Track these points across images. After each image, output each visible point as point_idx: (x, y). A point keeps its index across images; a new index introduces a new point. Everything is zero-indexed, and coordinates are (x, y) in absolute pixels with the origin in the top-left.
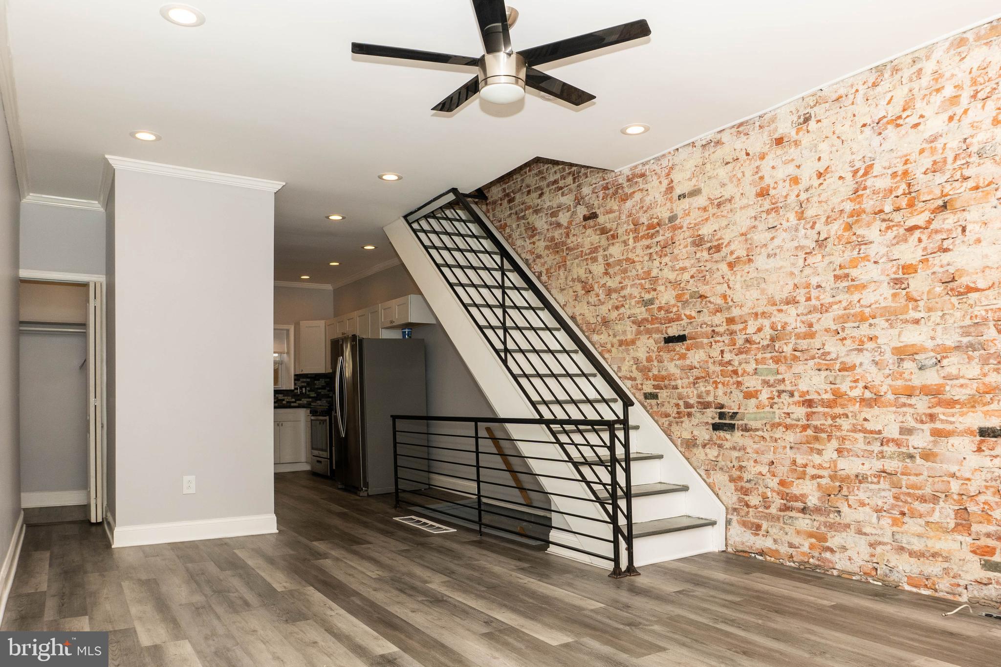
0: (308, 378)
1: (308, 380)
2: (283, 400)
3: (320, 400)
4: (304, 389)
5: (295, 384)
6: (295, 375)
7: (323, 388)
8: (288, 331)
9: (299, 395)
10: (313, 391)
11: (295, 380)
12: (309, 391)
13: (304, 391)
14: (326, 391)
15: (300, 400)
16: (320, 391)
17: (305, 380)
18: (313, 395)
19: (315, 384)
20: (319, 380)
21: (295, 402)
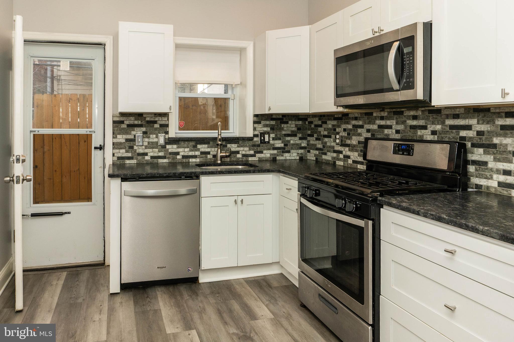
0: (272, 119)
1: (273, 123)
2: (238, 152)
3: (289, 152)
4: (266, 137)
5: (255, 129)
6: (256, 116)
7: (293, 135)
8: (242, 51)
9: (259, 146)
10: (280, 139)
11: (255, 122)
12: (273, 139)
13: (267, 140)
14: (297, 138)
15: (261, 152)
16: (288, 138)
17: (268, 122)
18: (279, 144)
19: (282, 129)
20: (287, 123)
21: (253, 156)
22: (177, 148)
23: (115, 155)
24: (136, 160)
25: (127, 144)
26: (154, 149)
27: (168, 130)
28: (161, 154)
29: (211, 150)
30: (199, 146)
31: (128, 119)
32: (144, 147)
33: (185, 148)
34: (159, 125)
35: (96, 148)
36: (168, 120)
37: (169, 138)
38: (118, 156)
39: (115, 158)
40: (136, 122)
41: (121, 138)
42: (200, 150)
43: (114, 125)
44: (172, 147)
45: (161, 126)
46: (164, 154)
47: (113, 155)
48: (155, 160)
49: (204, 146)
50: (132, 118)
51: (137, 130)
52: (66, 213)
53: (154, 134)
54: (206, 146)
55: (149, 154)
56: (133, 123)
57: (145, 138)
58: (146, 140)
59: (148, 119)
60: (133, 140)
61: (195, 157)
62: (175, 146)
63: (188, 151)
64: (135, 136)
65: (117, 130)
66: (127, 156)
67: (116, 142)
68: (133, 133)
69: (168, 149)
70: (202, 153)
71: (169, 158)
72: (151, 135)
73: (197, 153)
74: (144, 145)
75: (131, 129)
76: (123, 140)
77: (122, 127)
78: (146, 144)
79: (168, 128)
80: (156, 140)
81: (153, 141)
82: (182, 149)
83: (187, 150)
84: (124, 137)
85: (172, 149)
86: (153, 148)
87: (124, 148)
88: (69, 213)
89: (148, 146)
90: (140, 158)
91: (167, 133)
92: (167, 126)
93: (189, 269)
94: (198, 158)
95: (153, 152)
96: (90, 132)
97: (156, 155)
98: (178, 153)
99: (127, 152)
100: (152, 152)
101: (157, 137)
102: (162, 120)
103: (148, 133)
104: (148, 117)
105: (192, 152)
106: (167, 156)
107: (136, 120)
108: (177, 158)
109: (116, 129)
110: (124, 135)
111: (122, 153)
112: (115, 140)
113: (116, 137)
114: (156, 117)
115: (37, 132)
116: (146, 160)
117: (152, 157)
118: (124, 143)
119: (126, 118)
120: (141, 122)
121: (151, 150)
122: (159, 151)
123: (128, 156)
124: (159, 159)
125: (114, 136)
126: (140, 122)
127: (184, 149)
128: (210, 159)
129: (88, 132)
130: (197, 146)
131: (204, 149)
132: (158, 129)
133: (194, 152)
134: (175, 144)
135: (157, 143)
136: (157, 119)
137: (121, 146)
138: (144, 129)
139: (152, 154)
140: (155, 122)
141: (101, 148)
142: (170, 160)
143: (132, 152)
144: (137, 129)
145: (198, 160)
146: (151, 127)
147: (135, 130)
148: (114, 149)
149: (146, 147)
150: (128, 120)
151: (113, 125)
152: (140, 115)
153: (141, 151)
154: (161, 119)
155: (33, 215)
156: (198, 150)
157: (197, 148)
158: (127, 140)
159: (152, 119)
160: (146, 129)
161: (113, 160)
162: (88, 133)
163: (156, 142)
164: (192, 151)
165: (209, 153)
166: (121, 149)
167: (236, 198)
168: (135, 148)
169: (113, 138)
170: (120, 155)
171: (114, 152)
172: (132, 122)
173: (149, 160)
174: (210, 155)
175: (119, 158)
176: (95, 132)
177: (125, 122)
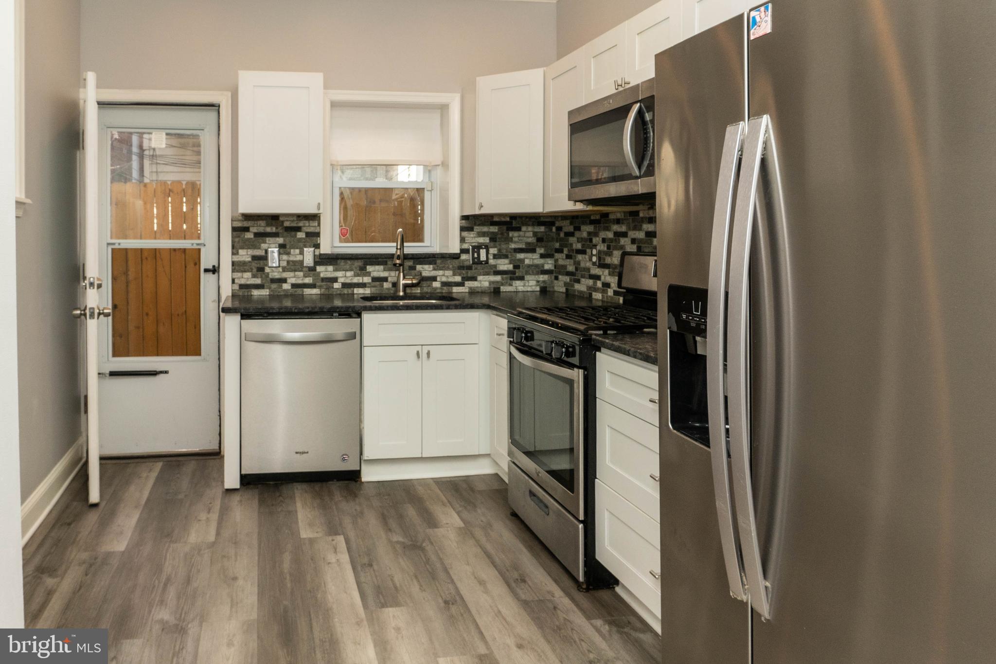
0: (493, 224)
1: (494, 229)
2: (434, 279)
3: (522, 278)
4: (483, 252)
5: (463, 240)
6: (465, 218)
7: (530, 249)
8: (443, 109)
9: (469, 268)
10: (506, 257)
11: (462, 229)
12: (495, 257)
13: (483, 257)
14: (536, 256)
15: (474, 279)
16: (521, 256)
17: (485, 229)
18: (504, 265)
19: (511, 240)
20: (518, 229)
21: (461, 284)
22: (334, 271)
23: (236, 281)
24: (268, 290)
25: (255, 265)
26: (296, 273)
27: (319, 242)
28: (308, 280)
29: (390, 274)
30: (369, 268)
31: (255, 223)
32: (280, 269)
33: (347, 271)
34: (304, 234)
35: (206, 271)
36: (319, 225)
37: (320, 254)
38: (240, 283)
39: (236, 287)
40: (268, 230)
41: (245, 255)
42: (372, 275)
43: (235, 233)
44: (326, 269)
45: (308, 234)
46: (313, 280)
47: (233, 281)
48: (299, 291)
49: (377, 267)
50: (263, 223)
51: (270, 242)
52: (161, 372)
53: (297, 248)
54: (382, 267)
55: (289, 281)
56: (263, 231)
57: (282, 254)
58: (285, 257)
59: (287, 224)
60: (264, 258)
61: (363, 285)
62: (330, 268)
63: (352, 277)
64: (266, 251)
65: (239, 242)
66: (253, 283)
67: (238, 262)
68: (264, 246)
69: (319, 273)
70: (375, 279)
71: (320, 287)
72: (292, 250)
73: (367, 280)
74: (281, 265)
75: (260, 239)
76: (248, 258)
77: (246, 237)
78: (284, 264)
79: (319, 238)
80: (299, 258)
81: (295, 259)
82: (341, 272)
83: (349, 274)
84: (249, 253)
85: (326, 273)
86: (295, 271)
87: (250, 270)
88: (166, 372)
89: (288, 267)
90: (274, 286)
91: (317, 246)
92: (318, 235)
93: (344, 458)
94: (368, 287)
95: (294, 277)
96: (198, 244)
97: (300, 282)
98: (335, 280)
99: (254, 276)
100: (293, 278)
101: (302, 253)
102: (309, 226)
103: (288, 247)
104: (287, 221)
105: (358, 278)
106: (318, 284)
107: (268, 225)
108: (334, 287)
109: (237, 240)
110: (249, 250)
111: (247, 278)
112: (236, 258)
113: (237, 253)
114: (300, 220)
115: (117, 245)
116: (285, 290)
117: (294, 286)
118: (249, 262)
119: (253, 222)
120: (277, 228)
121: (292, 274)
122: (305, 276)
123: (256, 283)
124: (304, 288)
125: (234, 251)
126: (274, 230)
127: (344, 272)
128: (388, 289)
129: (195, 245)
130: (366, 268)
131: (378, 273)
132: (303, 240)
133: (361, 278)
134: (330, 265)
135: (302, 262)
136: (301, 224)
137: (245, 267)
138: (280, 240)
139: (293, 281)
140: (299, 229)
141: (215, 270)
142: (323, 290)
143: (261, 277)
144: (269, 240)
145: (367, 291)
146: (292, 237)
147: (267, 242)
148: (234, 272)
149: (284, 270)
150: (256, 225)
151: (232, 233)
152: (274, 219)
153: (276, 275)
154: (307, 225)
155: (113, 374)
156: (369, 274)
157: (366, 270)
158: (255, 258)
159: (294, 225)
160: (284, 241)
161: (232, 290)
162: (195, 247)
163: (300, 261)
164: (358, 275)
165: (385, 279)
166: (245, 271)
167: (419, 348)
168: (267, 270)
169: (233, 254)
170: (243, 282)
171: (234, 277)
172: (261, 230)
173: (288, 290)
174: (388, 283)
175: (242, 286)
176: (205, 245)
177: (251, 229)
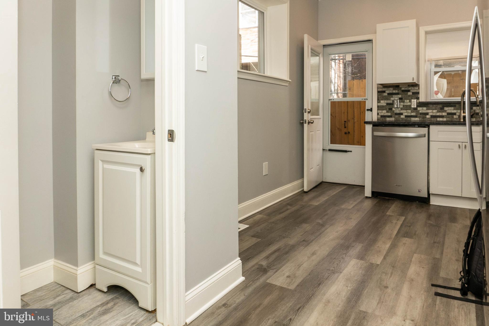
22: (426, 110)
23: (379, 114)
24: (394, 118)
25: (388, 107)
26: (408, 111)
27: (419, 97)
28: (413, 114)
29: (457, 111)
30: (446, 109)
31: (388, 89)
32: (400, 109)
33: (434, 110)
34: (412, 93)
35: (368, 110)
36: (419, 89)
37: (419, 102)
38: (381, 115)
39: (379, 117)
40: (394, 92)
41: (383, 103)
42: (447, 112)
43: (379, 94)
44: (423, 109)
45: (413, 93)
46: (416, 114)
47: (378, 114)
48: (409, 119)
49: (450, 108)
50: (391, 89)
51: (395, 97)
52: (349, 151)
53: (408, 100)
54: (453, 108)
55: (404, 114)
56: (392, 92)
57: (401, 102)
58: (402, 104)
59: (403, 89)
60: (392, 104)
61: (442, 117)
62: (425, 108)
63: (436, 112)
64: (393, 101)
65: (381, 97)
66: (387, 115)
67: (380, 106)
68: (392, 99)
69: (419, 110)
70: (448, 114)
71: (419, 117)
72: (405, 101)
73: (444, 114)
74: (400, 107)
75: (390, 96)
76: (385, 104)
77: (384, 95)
78: (402, 107)
79: (419, 95)
80: (409, 104)
81: (407, 104)
82: (430, 110)
83: (434, 111)
84: (385, 102)
85: (422, 111)
86: (407, 110)
87: (386, 109)
88: (351, 151)
89: (403, 108)
90: (397, 116)
91: (418, 98)
92: (418, 93)
93: (419, 191)
94: (445, 118)
95: (407, 113)
96: (365, 99)
97: (409, 114)
98: (427, 114)
99: (387, 112)
100: (405, 113)
101: (410, 101)
102: (414, 89)
103: (403, 99)
104: (403, 87)
105: (440, 113)
106: (418, 116)
107: (394, 90)
108: (427, 117)
109: (380, 96)
110: (385, 101)
111: (384, 113)
112: (379, 104)
113: (380, 102)
114: (410, 87)
115: (332, 100)
116: (402, 118)
117: (406, 116)
118: (385, 106)
119: (387, 89)
120: (398, 91)
121: (405, 111)
122: (412, 112)
123: (388, 115)
124: (411, 117)
125: (379, 101)
126: (397, 91)
127: (432, 110)
128: (456, 119)
129: (363, 99)
130: (444, 108)
131: (451, 111)
132: (411, 96)
133: (441, 113)
134: (425, 107)
135: (410, 106)
136: (410, 89)
137: (383, 108)
138: (400, 96)
139: (406, 114)
140: (409, 91)
141: (371, 110)
142: (421, 119)
143: (391, 112)
144: (395, 96)
145: (445, 119)
146: (405, 94)
147: (394, 97)
148: (378, 110)
149: (402, 109)
150: (388, 90)
151: (378, 94)
152: (396, 86)
153: (398, 111)
154: (413, 89)
155: (330, 150)
156: (445, 111)
157: (444, 109)
158: (388, 104)
159: (406, 89)
160: (402, 96)
161: (377, 118)
162: (363, 100)
163: (409, 105)
164: (440, 112)
165: (455, 114)
166: (383, 110)
168: (394, 109)
169: (378, 102)
170: (382, 114)
171: (378, 112)
172: (391, 92)
173: (403, 118)
174: (456, 116)
175: (382, 116)
176: (367, 100)
177: (386, 92)
